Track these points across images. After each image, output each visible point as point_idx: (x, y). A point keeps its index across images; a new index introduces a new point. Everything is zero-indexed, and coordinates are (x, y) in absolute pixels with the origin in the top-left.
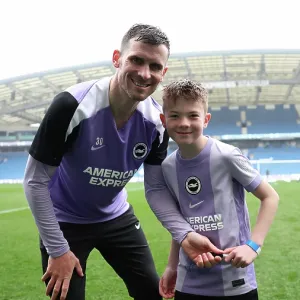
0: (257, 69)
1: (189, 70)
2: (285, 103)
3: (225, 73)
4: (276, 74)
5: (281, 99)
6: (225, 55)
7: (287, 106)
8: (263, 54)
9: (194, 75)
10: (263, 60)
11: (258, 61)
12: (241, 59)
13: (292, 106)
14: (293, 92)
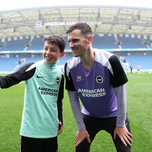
0: (96, 15)
1: (61, 15)
2: (109, 33)
3: (79, 17)
4: (105, 19)
5: (107, 31)
6: (80, 8)
7: (110, 35)
8: (99, 8)
9: (63, 18)
10: (99, 11)
11: (96, 11)
12: (88, 10)
13: (113, 35)
14: (113, 28)
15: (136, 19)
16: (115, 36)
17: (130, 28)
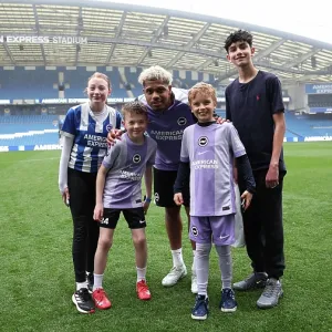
0: (76, 24)
2: (107, 65)
3: (38, 26)
4: (96, 31)
5: (103, 61)
6: (37, 4)
7: (109, 69)
8: (80, 7)
10: (80, 14)
11: (75, 14)
12: (55, 11)
13: (115, 69)
14: (115, 54)
15: (161, 36)
16: (122, 71)
17: (150, 55)
